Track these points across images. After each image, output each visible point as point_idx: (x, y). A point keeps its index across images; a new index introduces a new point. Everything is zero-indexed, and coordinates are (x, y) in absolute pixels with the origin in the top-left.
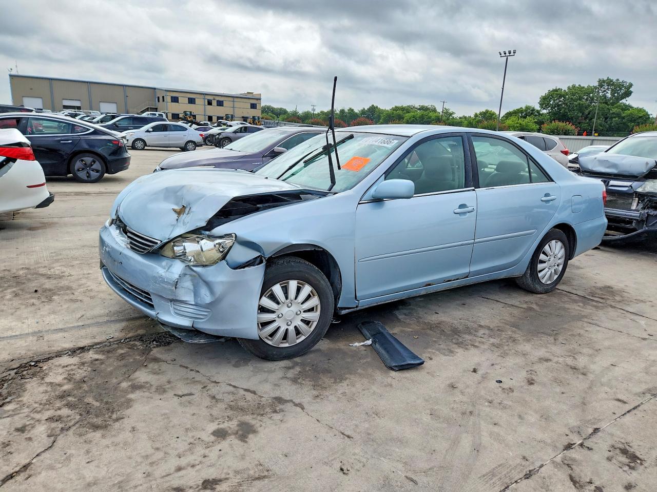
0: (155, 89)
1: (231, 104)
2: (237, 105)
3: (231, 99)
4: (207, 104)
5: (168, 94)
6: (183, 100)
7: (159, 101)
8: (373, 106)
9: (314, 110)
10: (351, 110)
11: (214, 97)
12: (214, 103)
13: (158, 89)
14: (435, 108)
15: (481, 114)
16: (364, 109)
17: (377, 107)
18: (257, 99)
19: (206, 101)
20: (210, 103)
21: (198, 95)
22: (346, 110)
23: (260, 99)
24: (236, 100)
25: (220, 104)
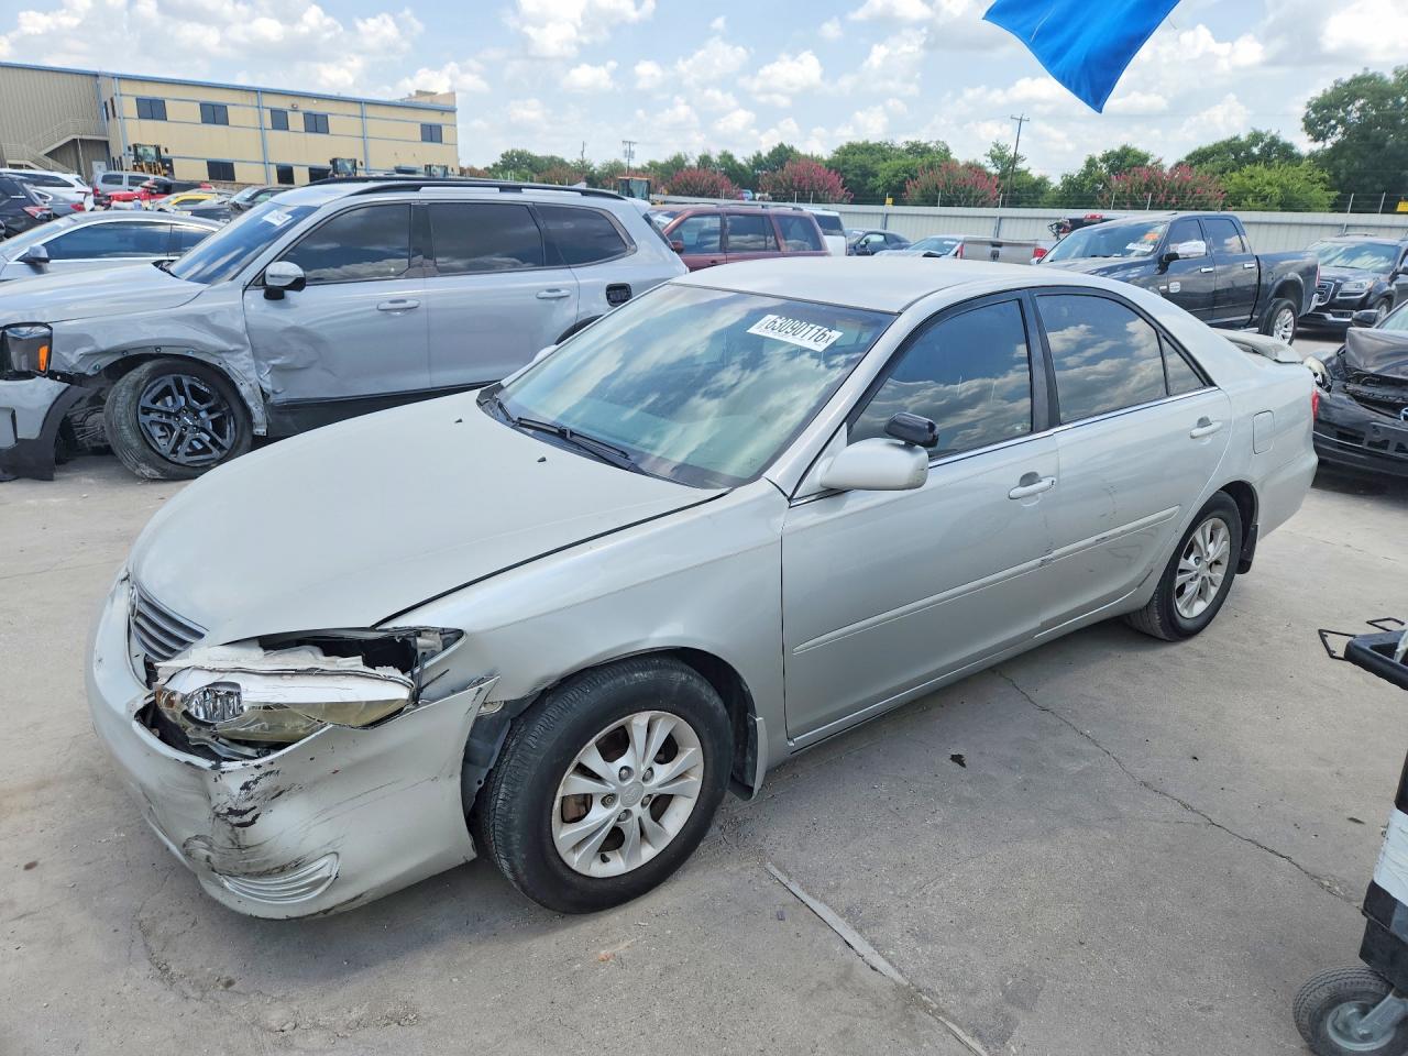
0: (96, 75)
1: (354, 126)
2: (374, 128)
3: (355, 109)
4: (269, 124)
5: (126, 88)
6: (184, 110)
7: (108, 118)
8: (781, 146)
9: (630, 154)
10: (727, 157)
11: (295, 101)
12: (297, 121)
13: (106, 75)
14: (947, 150)
15: (1106, 159)
16: (759, 155)
17: (791, 150)
18: (443, 111)
19: (267, 114)
20: (280, 121)
21: (237, 93)
22: (715, 158)
23: (453, 111)
24: (370, 111)
25: (316, 124)
